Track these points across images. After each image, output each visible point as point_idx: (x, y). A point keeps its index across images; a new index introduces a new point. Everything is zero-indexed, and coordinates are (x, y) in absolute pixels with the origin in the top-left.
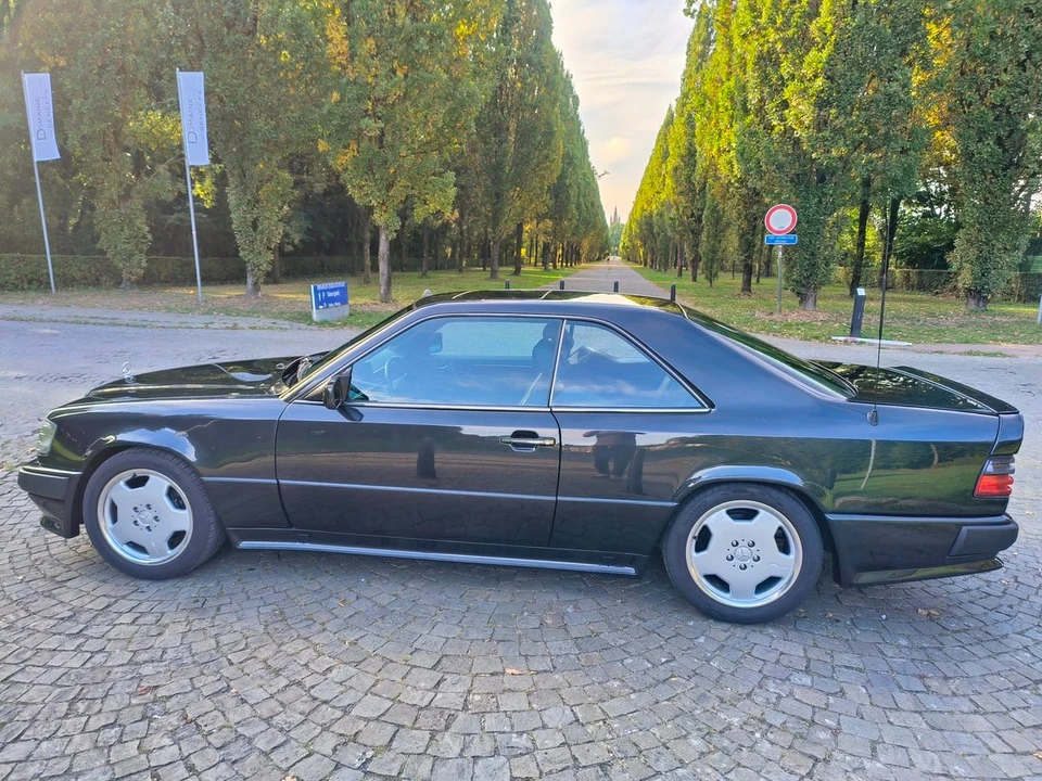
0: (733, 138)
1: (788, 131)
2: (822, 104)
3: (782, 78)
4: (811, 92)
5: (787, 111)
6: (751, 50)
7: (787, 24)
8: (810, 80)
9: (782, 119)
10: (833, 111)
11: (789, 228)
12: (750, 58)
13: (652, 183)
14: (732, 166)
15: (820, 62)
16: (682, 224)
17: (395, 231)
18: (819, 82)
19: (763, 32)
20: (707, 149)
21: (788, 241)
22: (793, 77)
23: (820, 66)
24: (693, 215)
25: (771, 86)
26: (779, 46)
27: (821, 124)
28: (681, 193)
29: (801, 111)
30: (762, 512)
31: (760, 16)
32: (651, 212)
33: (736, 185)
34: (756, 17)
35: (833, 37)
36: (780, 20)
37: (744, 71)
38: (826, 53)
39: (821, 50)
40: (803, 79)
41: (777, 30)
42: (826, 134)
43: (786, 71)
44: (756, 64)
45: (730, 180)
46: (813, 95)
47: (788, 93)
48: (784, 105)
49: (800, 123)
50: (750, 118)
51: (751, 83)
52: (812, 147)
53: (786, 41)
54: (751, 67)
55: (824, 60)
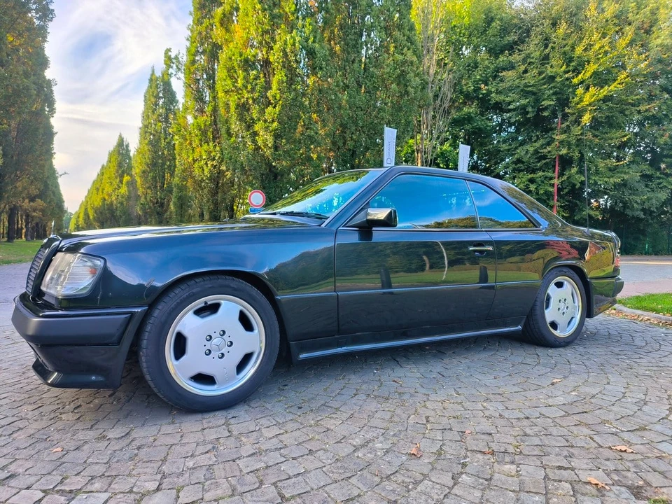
0: (203, 153)
1: (257, 148)
2: (277, 136)
3: (253, 119)
4: (271, 128)
5: (257, 138)
6: (233, 100)
7: (253, 89)
8: (269, 123)
9: (254, 142)
10: (284, 141)
11: (262, 204)
12: (232, 106)
13: (111, 183)
14: (203, 170)
15: (275, 113)
16: (150, 208)
18: (275, 124)
19: (240, 92)
20: (183, 159)
22: (259, 120)
23: (276, 115)
25: (246, 123)
26: (251, 101)
27: (276, 148)
28: (148, 188)
29: (265, 138)
30: (565, 283)
31: (237, 82)
32: (112, 202)
33: (207, 181)
34: (234, 82)
35: (281, 102)
36: (249, 87)
37: (228, 111)
38: (277, 109)
39: (275, 107)
40: (265, 121)
41: (248, 92)
42: (281, 152)
43: (255, 116)
44: (236, 109)
45: (202, 179)
46: (272, 131)
47: (258, 127)
48: (255, 134)
49: (266, 145)
50: (233, 139)
51: (234, 119)
52: (274, 159)
53: (254, 100)
54: (232, 109)
55: (277, 113)
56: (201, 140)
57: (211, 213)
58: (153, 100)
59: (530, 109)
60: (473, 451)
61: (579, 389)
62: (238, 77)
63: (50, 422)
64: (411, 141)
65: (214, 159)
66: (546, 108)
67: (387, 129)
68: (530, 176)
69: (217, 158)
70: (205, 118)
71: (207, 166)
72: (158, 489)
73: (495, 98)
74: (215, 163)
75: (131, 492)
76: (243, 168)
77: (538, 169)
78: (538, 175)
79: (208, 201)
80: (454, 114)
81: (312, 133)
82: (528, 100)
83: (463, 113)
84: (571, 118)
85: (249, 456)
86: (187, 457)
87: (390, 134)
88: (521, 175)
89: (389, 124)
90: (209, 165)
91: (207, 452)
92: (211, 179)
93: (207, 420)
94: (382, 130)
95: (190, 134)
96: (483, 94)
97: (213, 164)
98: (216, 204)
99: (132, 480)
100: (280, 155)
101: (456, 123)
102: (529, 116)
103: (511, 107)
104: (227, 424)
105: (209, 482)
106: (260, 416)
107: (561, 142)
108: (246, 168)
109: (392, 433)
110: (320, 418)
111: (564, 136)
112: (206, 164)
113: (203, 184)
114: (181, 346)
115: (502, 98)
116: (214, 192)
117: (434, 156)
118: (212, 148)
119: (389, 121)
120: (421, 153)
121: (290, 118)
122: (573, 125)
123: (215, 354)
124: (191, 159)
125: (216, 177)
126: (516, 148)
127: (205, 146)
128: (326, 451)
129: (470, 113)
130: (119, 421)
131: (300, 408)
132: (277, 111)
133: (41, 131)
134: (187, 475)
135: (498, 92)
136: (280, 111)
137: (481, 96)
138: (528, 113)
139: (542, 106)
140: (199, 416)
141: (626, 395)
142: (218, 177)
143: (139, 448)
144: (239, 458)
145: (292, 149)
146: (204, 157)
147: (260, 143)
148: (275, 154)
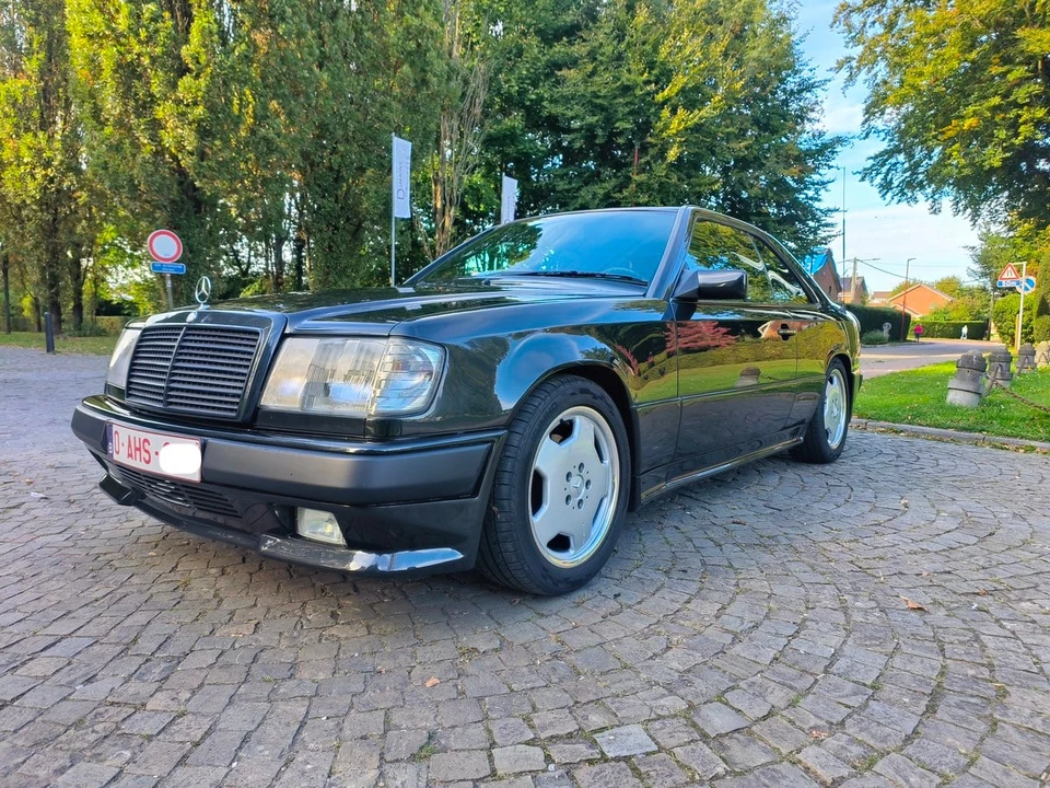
0: (24, 152)
1: (160, 152)
2: (204, 132)
3: (152, 95)
4: (190, 117)
5: (161, 132)
6: (108, 56)
7: (150, 39)
8: (187, 105)
10: (217, 143)
11: (175, 257)
12: (106, 65)
14: (25, 184)
15: (199, 90)
18: (200, 111)
19: (123, 40)
21: (176, 269)
22: (167, 99)
23: (200, 94)
25: (136, 101)
26: (146, 61)
27: (202, 154)
29: (178, 135)
31: (114, 20)
33: (34, 207)
34: (109, 20)
35: (209, 70)
36: (143, 34)
37: (96, 75)
38: (203, 82)
39: (197, 77)
40: (178, 102)
41: (140, 42)
42: (212, 164)
43: (156, 89)
44: (116, 71)
45: (24, 201)
46: (194, 121)
47: (160, 112)
48: (157, 124)
49: (181, 148)
51: (109, 91)
52: (198, 174)
53: (153, 60)
54: (107, 73)
55: (204, 90)
56: (16, 125)
57: (43, 269)
59: (600, 132)
62: (117, 11)
65: (48, 164)
66: (621, 133)
67: (396, 140)
69: (55, 163)
70: (24, 81)
71: (34, 178)
73: (548, 108)
74: (51, 173)
76: (134, 188)
79: (36, 247)
80: (491, 128)
81: (272, 135)
82: (597, 118)
83: (504, 127)
84: (652, 152)
87: (401, 149)
89: (399, 132)
90: (38, 176)
92: (40, 203)
96: (531, 101)
97: (46, 175)
100: (209, 168)
101: (490, 142)
102: (597, 142)
103: (575, 125)
107: (639, 185)
108: (142, 188)
111: (643, 177)
112: (32, 173)
113: (24, 213)
115: (558, 110)
116: (50, 230)
117: (461, 190)
118: (43, 143)
119: (399, 127)
120: (442, 186)
122: (655, 162)
123: (575, 501)
125: (54, 199)
126: (579, 189)
127: (28, 138)
129: (514, 127)
132: (203, 85)
135: (553, 101)
136: (207, 86)
137: (528, 103)
138: (596, 136)
139: (617, 128)
142: (57, 199)
146: (26, 160)
147: (168, 140)
148: (202, 167)
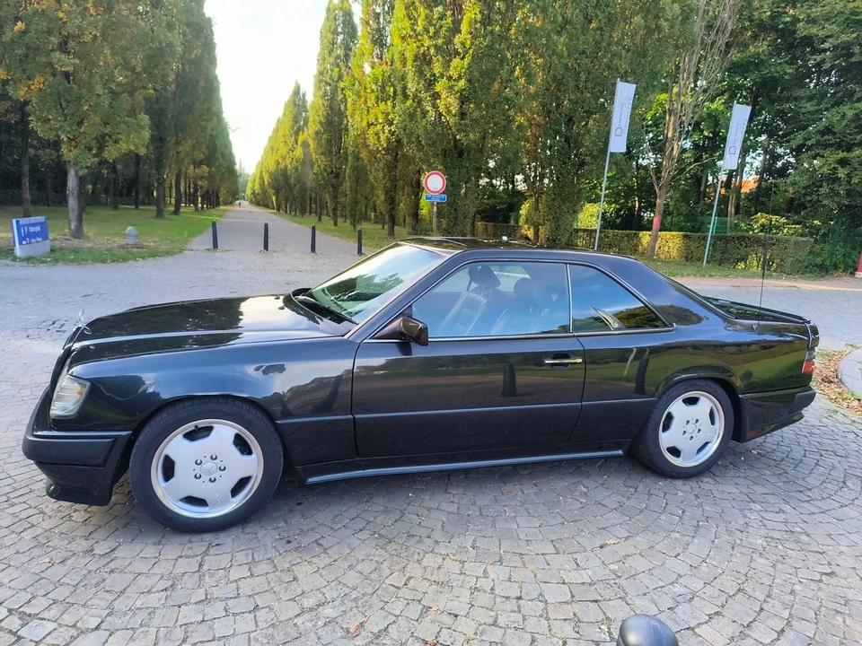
0: (380, 116)
1: (440, 115)
2: (463, 100)
3: (434, 75)
4: (456, 88)
5: (438, 101)
6: (411, 49)
7: (437, 33)
8: (455, 80)
9: (435, 106)
10: (472, 106)
11: (441, 190)
12: (410, 56)
14: (379, 138)
15: (463, 68)
16: (324, 178)
17: (87, 167)
18: (462, 83)
19: (420, 38)
20: (355, 121)
21: (441, 199)
22: (442, 77)
23: (463, 70)
24: (332, 173)
25: (425, 80)
26: (432, 51)
27: (462, 115)
28: (322, 154)
29: (448, 102)
30: (702, 398)
31: (415, 23)
32: (286, 166)
33: (383, 152)
34: (413, 24)
35: (471, 51)
36: (432, 30)
37: (404, 65)
38: (466, 61)
39: (463, 59)
40: (450, 78)
41: (430, 37)
42: (468, 122)
43: (437, 71)
44: (414, 61)
45: (378, 148)
46: (458, 92)
47: (439, 87)
48: (436, 96)
49: (449, 112)
50: (409, 102)
51: (410, 76)
52: (458, 130)
53: (437, 48)
54: (409, 63)
55: (466, 67)
56: (377, 98)
57: (387, 193)
58: (330, 36)
60: (417, 638)
61: (628, 561)
62: (419, 16)
63: (61, 521)
64: (663, 97)
65: (391, 124)
67: (620, 85)
68: (841, 155)
69: (395, 122)
70: (384, 67)
71: (384, 133)
72: (97, 628)
73: (803, 29)
74: (393, 128)
75: (74, 626)
77: (855, 145)
78: (853, 155)
79: (384, 178)
80: (735, 55)
81: (511, 95)
82: (854, 35)
83: (749, 54)
85: (196, 603)
86: (143, 593)
87: (625, 92)
88: (827, 153)
89: (625, 78)
90: (386, 131)
91: (163, 590)
92: (387, 150)
93: (190, 545)
94: (614, 85)
95: (365, 88)
96: (785, 23)
97: (391, 130)
98: (394, 180)
99: (82, 611)
100: (466, 125)
101: (736, 69)
102: (853, 60)
103: (826, 45)
104: (205, 553)
105: (141, 629)
106: (243, 548)
108: (423, 143)
109: (355, 596)
110: (299, 560)
112: (383, 130)
113: (378, 155)
114: (169, 469)
115: (814, 30)
116: (391, 167)
117: (696, 119)
118: (390, 108)
119: (626, 73)
120: (675, 116)
121: (483, 74)
123: (205, 478)
124: (364, 123)
125: (395, 147)
127: (382, 106)
128: (271, 608)
129: (758, 54)
130: (117, 530)
131: (289, 542)
132: (466, 64)
133: (202, 84)
134: (128, 617)
135: (812, 21)
136: (469, 64)
137: (781, 26)
138: (853, 54)
140: (186, 538)
141: (680, 580)
142: (396, 146)
143: (112, 572)
144: (186, 604)
145: (482, 117)
146: (381, 121)
147: (442, 108)
148: (460, 124)
